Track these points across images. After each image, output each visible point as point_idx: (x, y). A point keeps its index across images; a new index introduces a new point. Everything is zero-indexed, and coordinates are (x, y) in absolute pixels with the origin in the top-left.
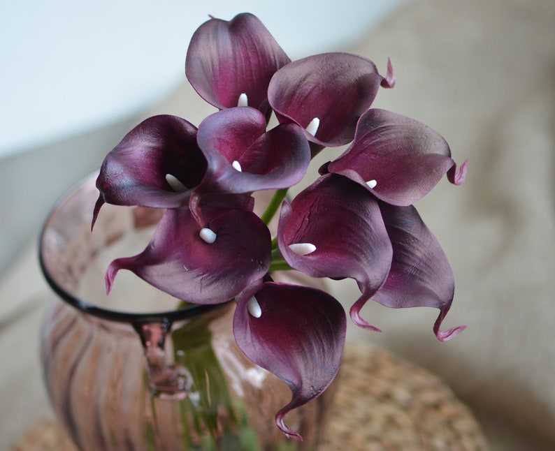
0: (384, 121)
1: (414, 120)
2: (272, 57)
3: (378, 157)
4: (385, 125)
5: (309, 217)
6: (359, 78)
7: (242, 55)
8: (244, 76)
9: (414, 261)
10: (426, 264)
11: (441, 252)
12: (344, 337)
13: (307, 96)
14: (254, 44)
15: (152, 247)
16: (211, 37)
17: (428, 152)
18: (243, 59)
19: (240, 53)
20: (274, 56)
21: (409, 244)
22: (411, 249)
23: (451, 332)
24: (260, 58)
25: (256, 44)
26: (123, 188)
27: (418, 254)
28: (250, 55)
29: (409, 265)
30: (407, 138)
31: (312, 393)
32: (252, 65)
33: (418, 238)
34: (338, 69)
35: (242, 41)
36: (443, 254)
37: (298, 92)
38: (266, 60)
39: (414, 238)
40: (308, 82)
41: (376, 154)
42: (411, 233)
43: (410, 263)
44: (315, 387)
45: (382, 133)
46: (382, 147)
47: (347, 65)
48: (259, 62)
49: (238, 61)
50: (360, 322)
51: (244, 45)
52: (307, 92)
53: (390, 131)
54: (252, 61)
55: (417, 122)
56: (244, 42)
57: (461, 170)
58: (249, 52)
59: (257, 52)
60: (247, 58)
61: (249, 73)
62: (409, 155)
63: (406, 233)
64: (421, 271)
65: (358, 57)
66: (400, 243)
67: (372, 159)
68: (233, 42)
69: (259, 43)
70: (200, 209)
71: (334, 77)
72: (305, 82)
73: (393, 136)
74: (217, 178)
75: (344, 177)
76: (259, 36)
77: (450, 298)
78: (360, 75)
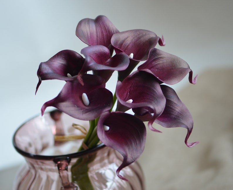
0: (161, 55)
1: (174, 55)
2: (113, 32)
3: (159, 70)
4: (161, 56)
5: (129, 92)
6: (150, 38)
7: (100, 31)
8: (101, 40)
9: (175, 113)
10: (180, 114)
11: (187, 110)
12: (146, 138)
13: (128, 46)
14: (105, 27)
15: (61, 94)
16: (86, 23)
17: (180, 67)
18: (100, 33)
19: (99, 31)
20: (114, 31)
21: (173, 106)
22: (174, 108)
23: (192, 144)
24: (108, 32)
25: (106, 26)
26: (49, 74)
27: (177, 110)
28: (103, 31)
29: (173, 115)
30: (171, 62)
31: (132, 160)
32: (104, 35)
33: (177, 103)
34: (141, 35)
35: (100, 26)
36: (188, 110)
37: (124, 43)
38: (110, 33)
39: (175, 104)
40: (128, 40)
41: (158, 69)
42: (174, 101)
43: (174, 113)
44: (133, 158)
45: (160, 60)
46: (160, 66)
47: (144, 33)
48: (107, 34)
49: (98, 33)
50: (152, 129)
51: (101, 27)
52: (128, 44)
53: (164, 59)
54: (104, 34)
55: (175, 56)
56: (101, 26)
57: (195, 79)
58: (103, 30)
59: (106, 30)
60: (102, 32)
61: (103, 39)
62: (172, 69)
63: (172, 101)
64: (178, 117)
65: (149, 31)
66: (169, 106)
67: (156, 71)
68: (96, 26)
69: (107, 26)
70: (82, 79)
71: (139, 38)
72: (127, 40)
73: (165, 61)
74: (89, 64)
75: (144, 71)
76: (107, 23)
77: (192, 127)
78: (150, 37)
